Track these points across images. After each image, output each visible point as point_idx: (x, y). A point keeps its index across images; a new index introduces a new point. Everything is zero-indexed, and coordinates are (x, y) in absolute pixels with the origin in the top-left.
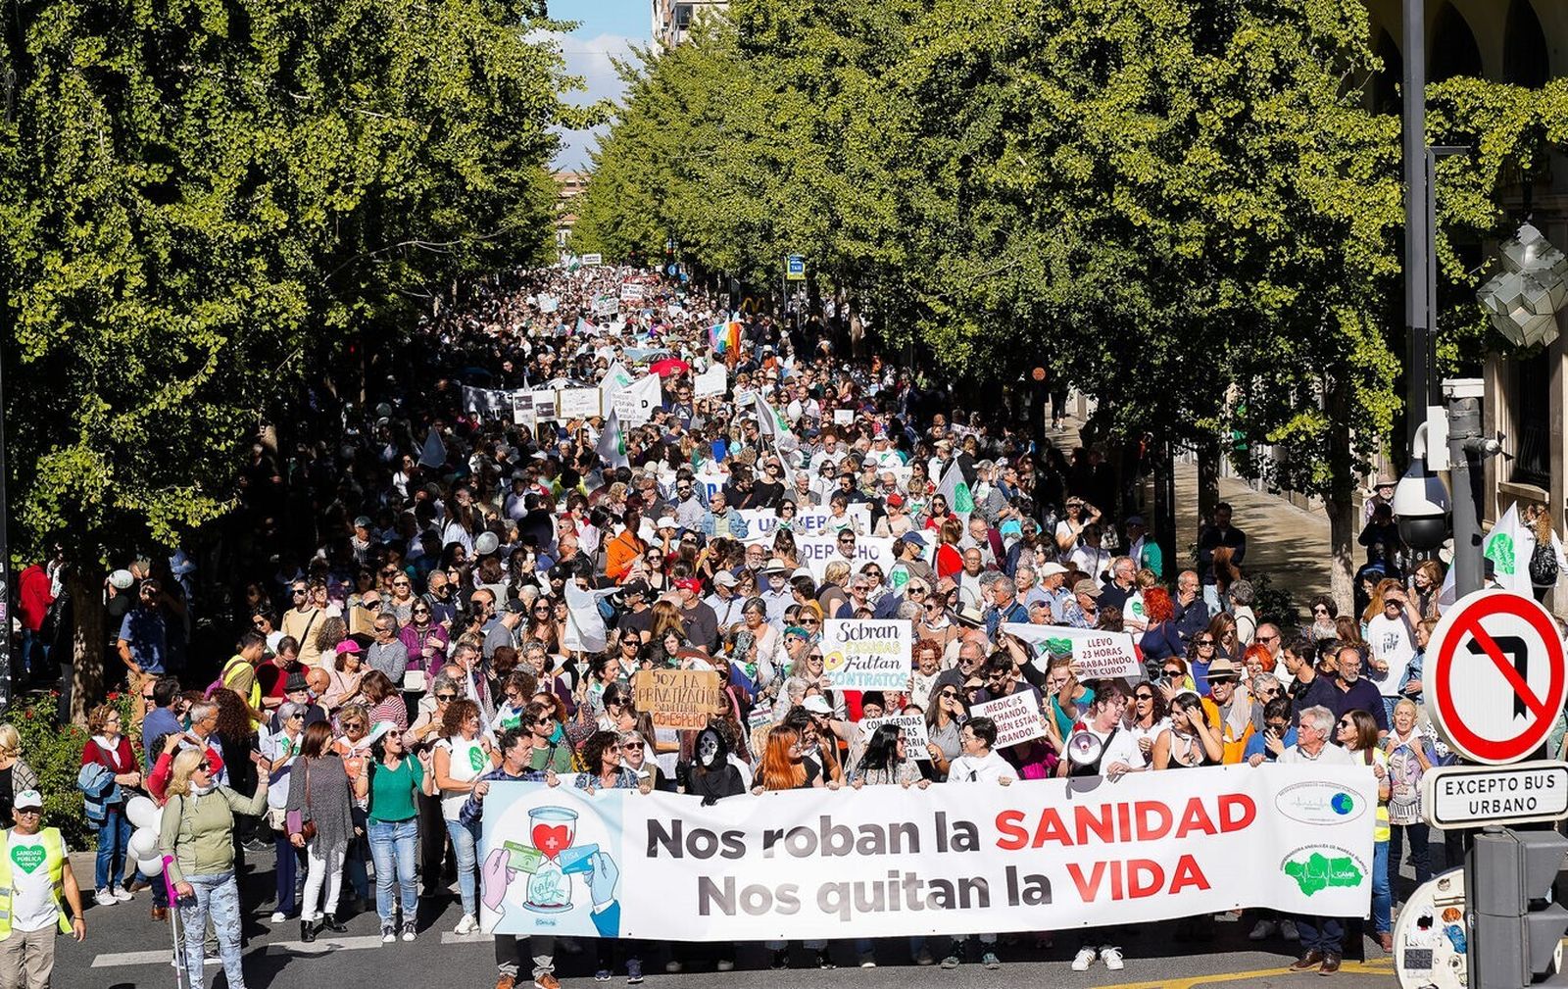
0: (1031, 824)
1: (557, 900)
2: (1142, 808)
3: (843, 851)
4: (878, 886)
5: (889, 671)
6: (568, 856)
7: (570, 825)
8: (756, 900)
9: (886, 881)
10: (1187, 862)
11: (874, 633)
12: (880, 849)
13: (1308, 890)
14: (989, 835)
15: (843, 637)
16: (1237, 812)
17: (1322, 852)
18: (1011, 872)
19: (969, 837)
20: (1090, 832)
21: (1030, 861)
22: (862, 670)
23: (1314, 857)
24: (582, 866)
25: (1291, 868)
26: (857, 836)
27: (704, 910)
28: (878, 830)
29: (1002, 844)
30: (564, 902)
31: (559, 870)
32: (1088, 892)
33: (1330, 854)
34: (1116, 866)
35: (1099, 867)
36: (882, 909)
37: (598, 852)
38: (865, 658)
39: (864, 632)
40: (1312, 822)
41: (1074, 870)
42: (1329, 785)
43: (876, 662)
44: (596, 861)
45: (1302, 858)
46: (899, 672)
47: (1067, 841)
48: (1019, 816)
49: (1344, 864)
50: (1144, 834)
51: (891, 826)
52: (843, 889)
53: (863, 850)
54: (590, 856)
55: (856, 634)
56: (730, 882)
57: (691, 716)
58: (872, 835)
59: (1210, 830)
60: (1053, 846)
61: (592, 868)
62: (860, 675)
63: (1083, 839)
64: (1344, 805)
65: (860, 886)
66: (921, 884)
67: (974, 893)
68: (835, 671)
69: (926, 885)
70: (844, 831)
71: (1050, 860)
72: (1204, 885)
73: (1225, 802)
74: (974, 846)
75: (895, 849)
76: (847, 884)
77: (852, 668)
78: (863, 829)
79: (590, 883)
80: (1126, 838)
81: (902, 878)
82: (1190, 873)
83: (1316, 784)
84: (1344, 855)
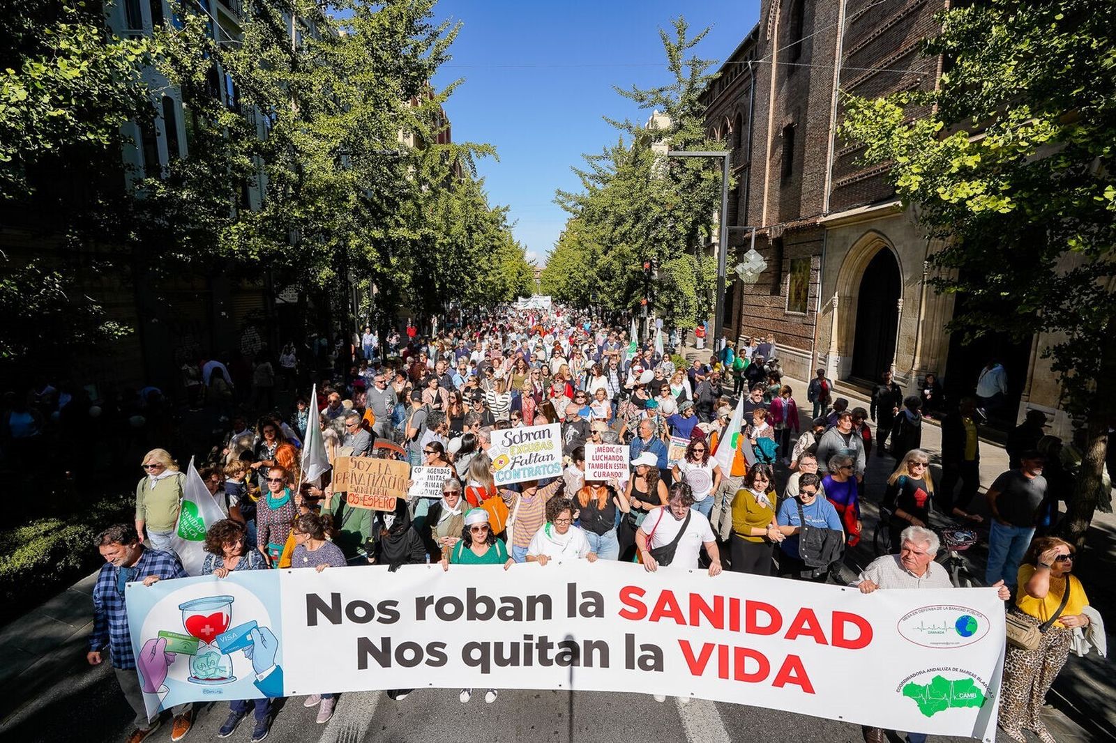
0: (650, 601)
1: (219, 674)
2: (753, 607)
3: (486, 617)
4: (515, 646)
5: (546, 463)
6: (226, 639)
7: (225, 611)
8: (409, 654)
9: (522, 642)
10: (793, 662)
11: (532, 436)
12: (517, 617)
13: (928, 710)
14: (613, 604)
15: (507, 443)
16: (851, 631)
17: (944, 674)
18: (630, 639)
19: (596, 605)
20: (702, 616)
21: (646, 632)
22: (525, 466)
23: (938, 680)
24: (243, 643)
25: (910, 690)
26: (499, 605)
27: (363, 664)
28: (516, 601)
29: (624, 613)
30: (227, 675)
31: (219, 652)
32: (697, 667)
33: (950, 676)
34: (723, 650)
35: (708, 648)
36: (517, 664)
37: (256, 627)
38: (526, 456)
39: (524, 437)
40: (935, 646)
41: (685, 646)
42: (951, 607)
43: (535, 458)
44: (256, 636)
45: (924, 681)
46: (553, 462)
47: (680, 620)
48: (641, 592)
49: (966, 685)
50: (752, 628)
51: (529, 598)
52: (484, 647)
53: (503, 616)
54: (250, 632)
55: (517, 439)
56: (386, 642)
57: (382, 499)
58: (511, 605)
59: (821, 639)
60: (667, 622)
61: (252, 642)
62: (524, 470)
63: (695, 622)
64: (968, 628)
65: (499, 646)
66: (551, 646)
67: (596, 653)
68: (503, 470)
69: (556, 646)
70: (488, 601)
71: (665, 634)
72: (808, 688)
73: (839, 619)
74: (600, 613)
75: (531, 617)
76: (489, 644)
77: (517, 466)
78: (504, 600)
79: (251, 656)
80: (735, 626)
81: (535, 641)
82: (794, 672)
83: (940, 607)
84: (967, 677)
